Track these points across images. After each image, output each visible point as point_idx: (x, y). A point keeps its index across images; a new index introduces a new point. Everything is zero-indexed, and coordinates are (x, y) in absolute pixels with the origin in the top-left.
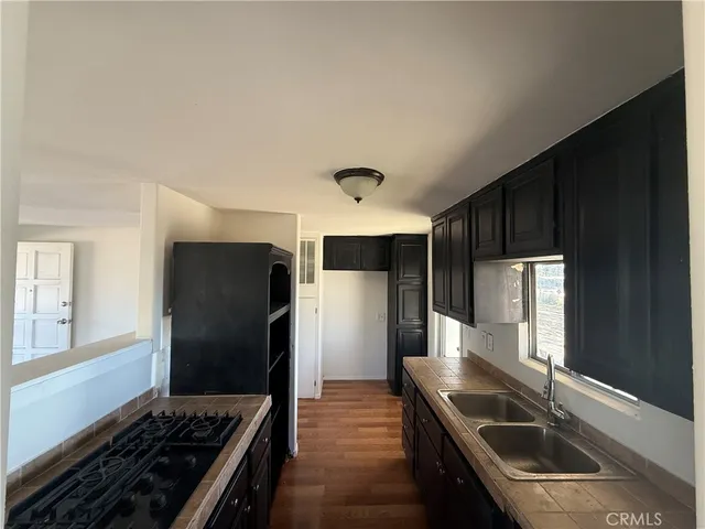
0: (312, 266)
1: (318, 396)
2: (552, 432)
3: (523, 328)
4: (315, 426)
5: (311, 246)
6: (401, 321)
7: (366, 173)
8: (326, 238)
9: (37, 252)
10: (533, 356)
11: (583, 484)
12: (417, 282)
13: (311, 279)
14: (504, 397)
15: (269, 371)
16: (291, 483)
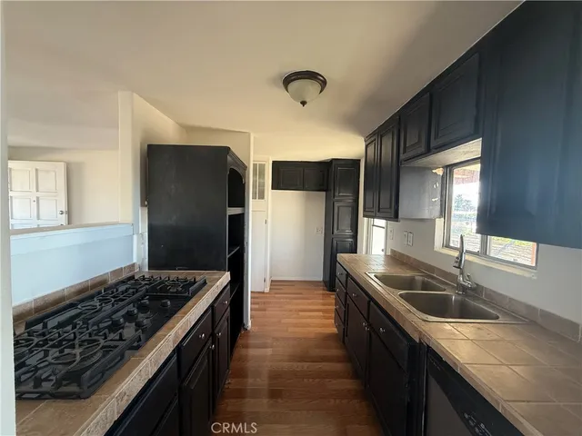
0: (262, 186)
1: (267, 290)
2: (460, 298)
3: (439, 223)
4: (265, 310)
5: (262, 167)
6: (335, 231)
7: (311, 75)
8: (274, 163)
9: (37, 170)
10: (447, 246)
11: (484, 325)
12: (350, 200)
13: (262, 196)
14: (421, 278)
15: (228, 256)
16: (246, 346)
